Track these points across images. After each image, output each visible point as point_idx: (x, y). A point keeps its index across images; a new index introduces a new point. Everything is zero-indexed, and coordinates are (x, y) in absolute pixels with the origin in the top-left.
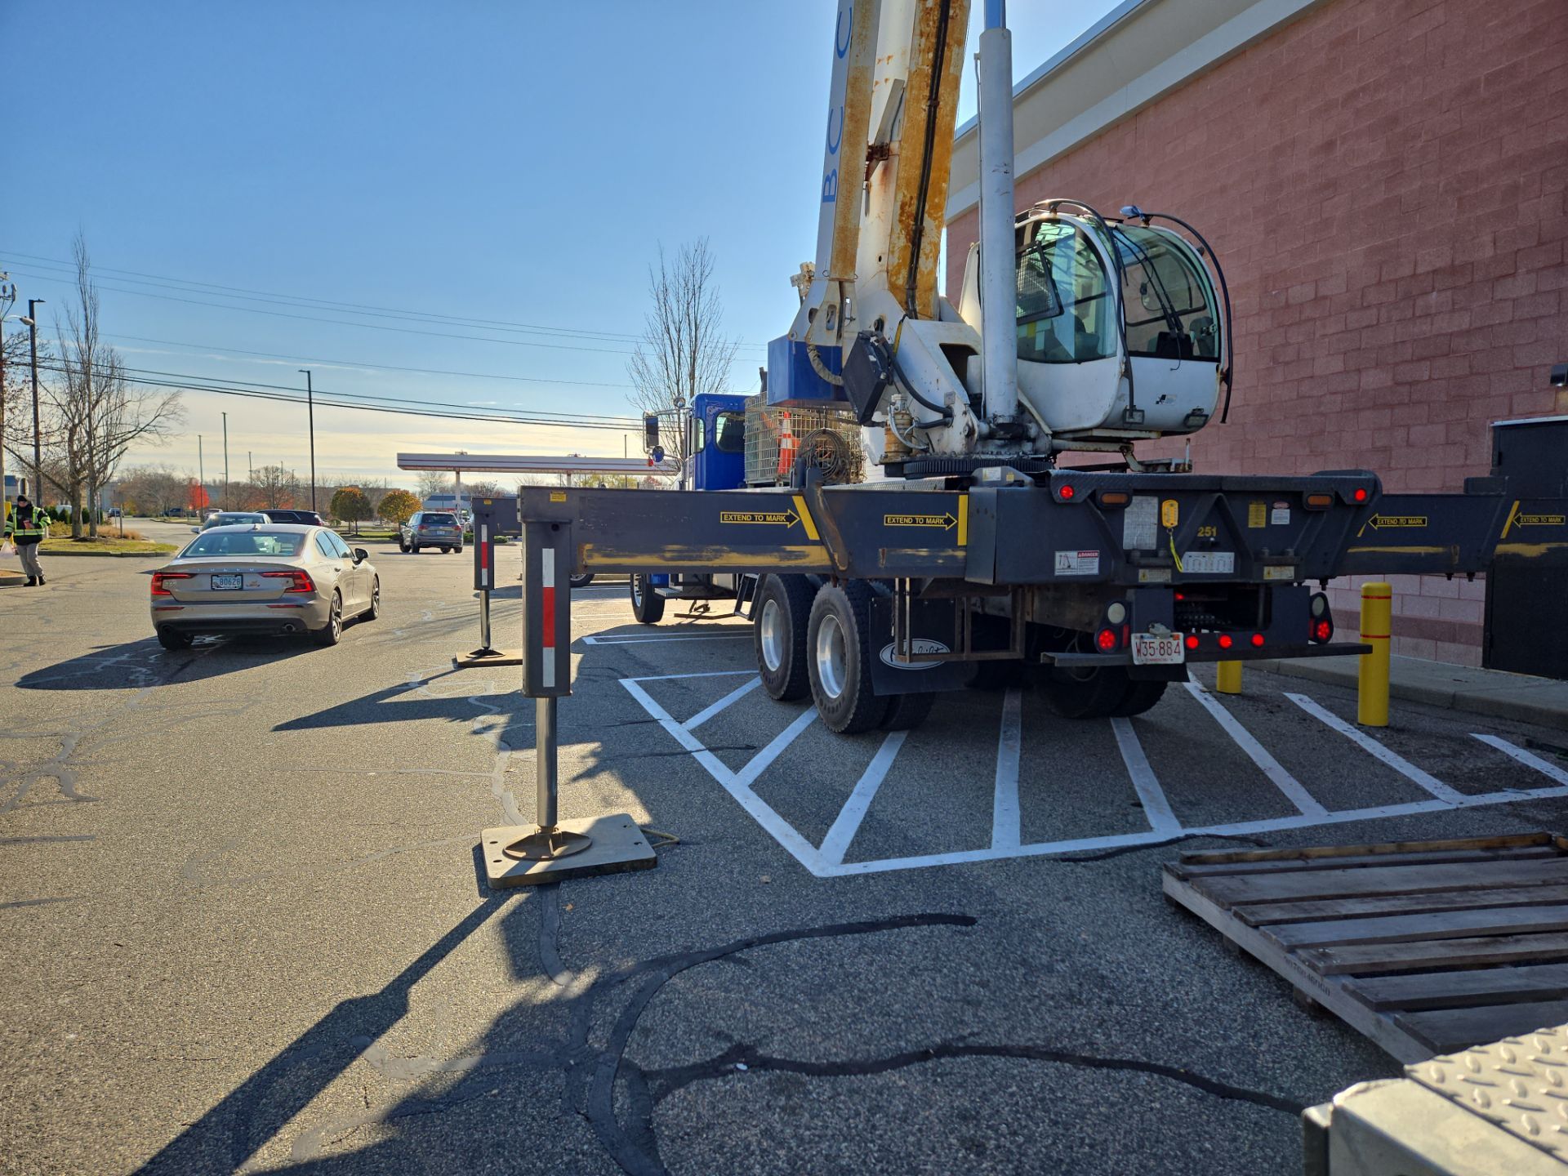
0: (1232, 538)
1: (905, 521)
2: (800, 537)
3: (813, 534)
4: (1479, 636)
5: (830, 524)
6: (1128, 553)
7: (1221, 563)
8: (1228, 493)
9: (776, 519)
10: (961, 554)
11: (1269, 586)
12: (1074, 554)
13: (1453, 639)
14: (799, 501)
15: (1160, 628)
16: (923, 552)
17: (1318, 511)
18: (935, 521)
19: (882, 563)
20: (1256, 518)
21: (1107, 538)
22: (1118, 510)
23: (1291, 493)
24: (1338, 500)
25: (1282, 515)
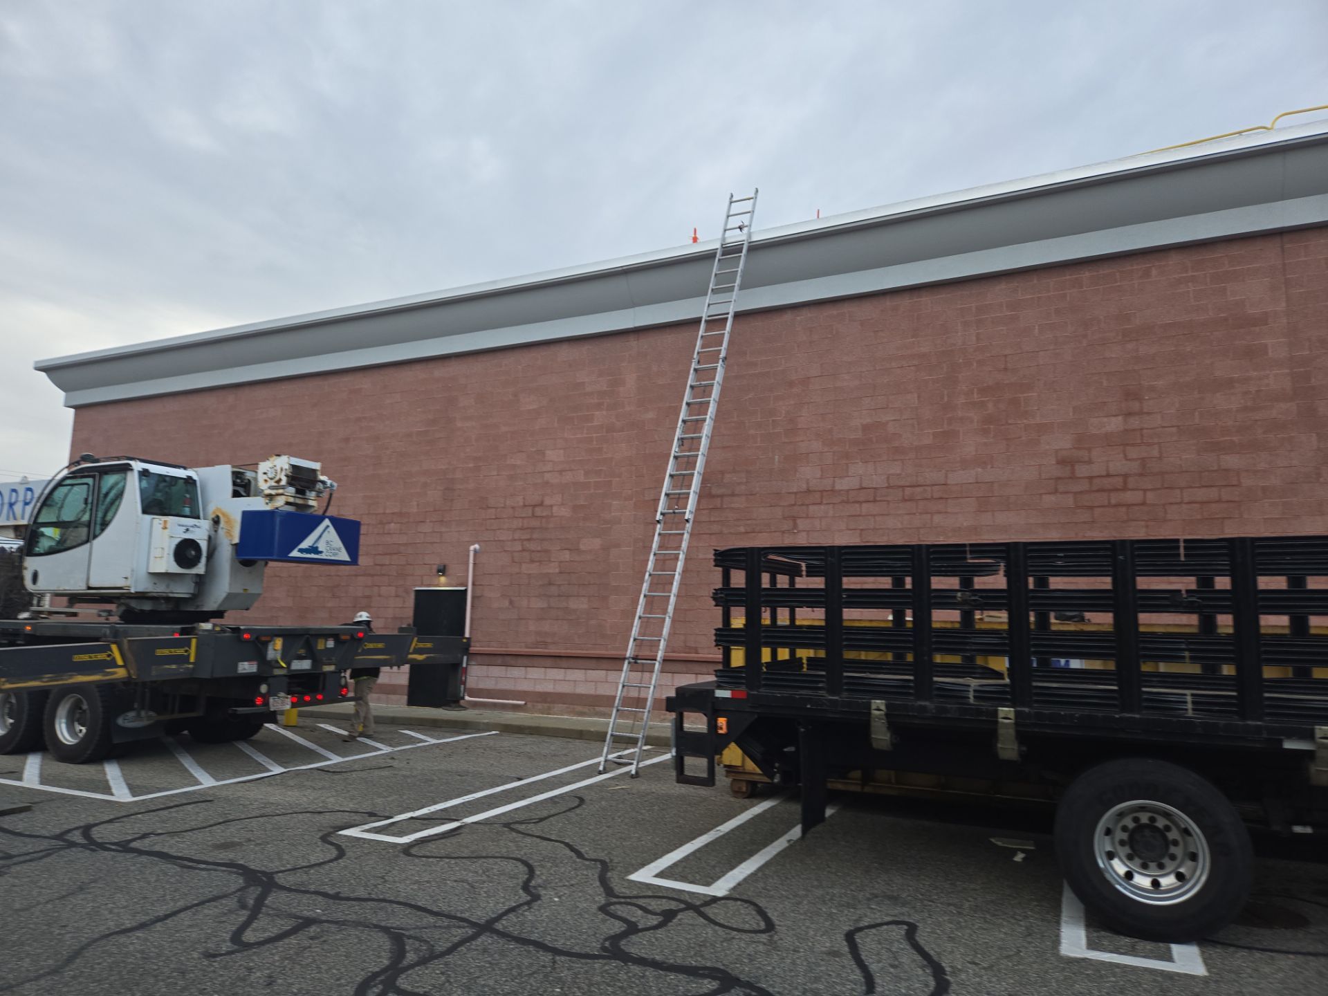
0: (311, 654)
1: (166, 652)
2: (113, 664)
3: (120, 662)
4: (406, 690)
5: (129, 655)
6: (270, 662)
7: (306, 665)
8: (312, 635)
9: (102, 656)
10: (191, 666)
11: (325, 674)
12: (246, 663)
13: (394, 693)
14: (114, 647)
15: (282, 694)
16: (174, 667)
17: (344, 642)
18: (180, 651)
19: (154, 673)
20: (321, 646)
21: (260, 656)
22: (266, 644)
23: (335, 635)
24: (352, 637)
25: (331, 644)
